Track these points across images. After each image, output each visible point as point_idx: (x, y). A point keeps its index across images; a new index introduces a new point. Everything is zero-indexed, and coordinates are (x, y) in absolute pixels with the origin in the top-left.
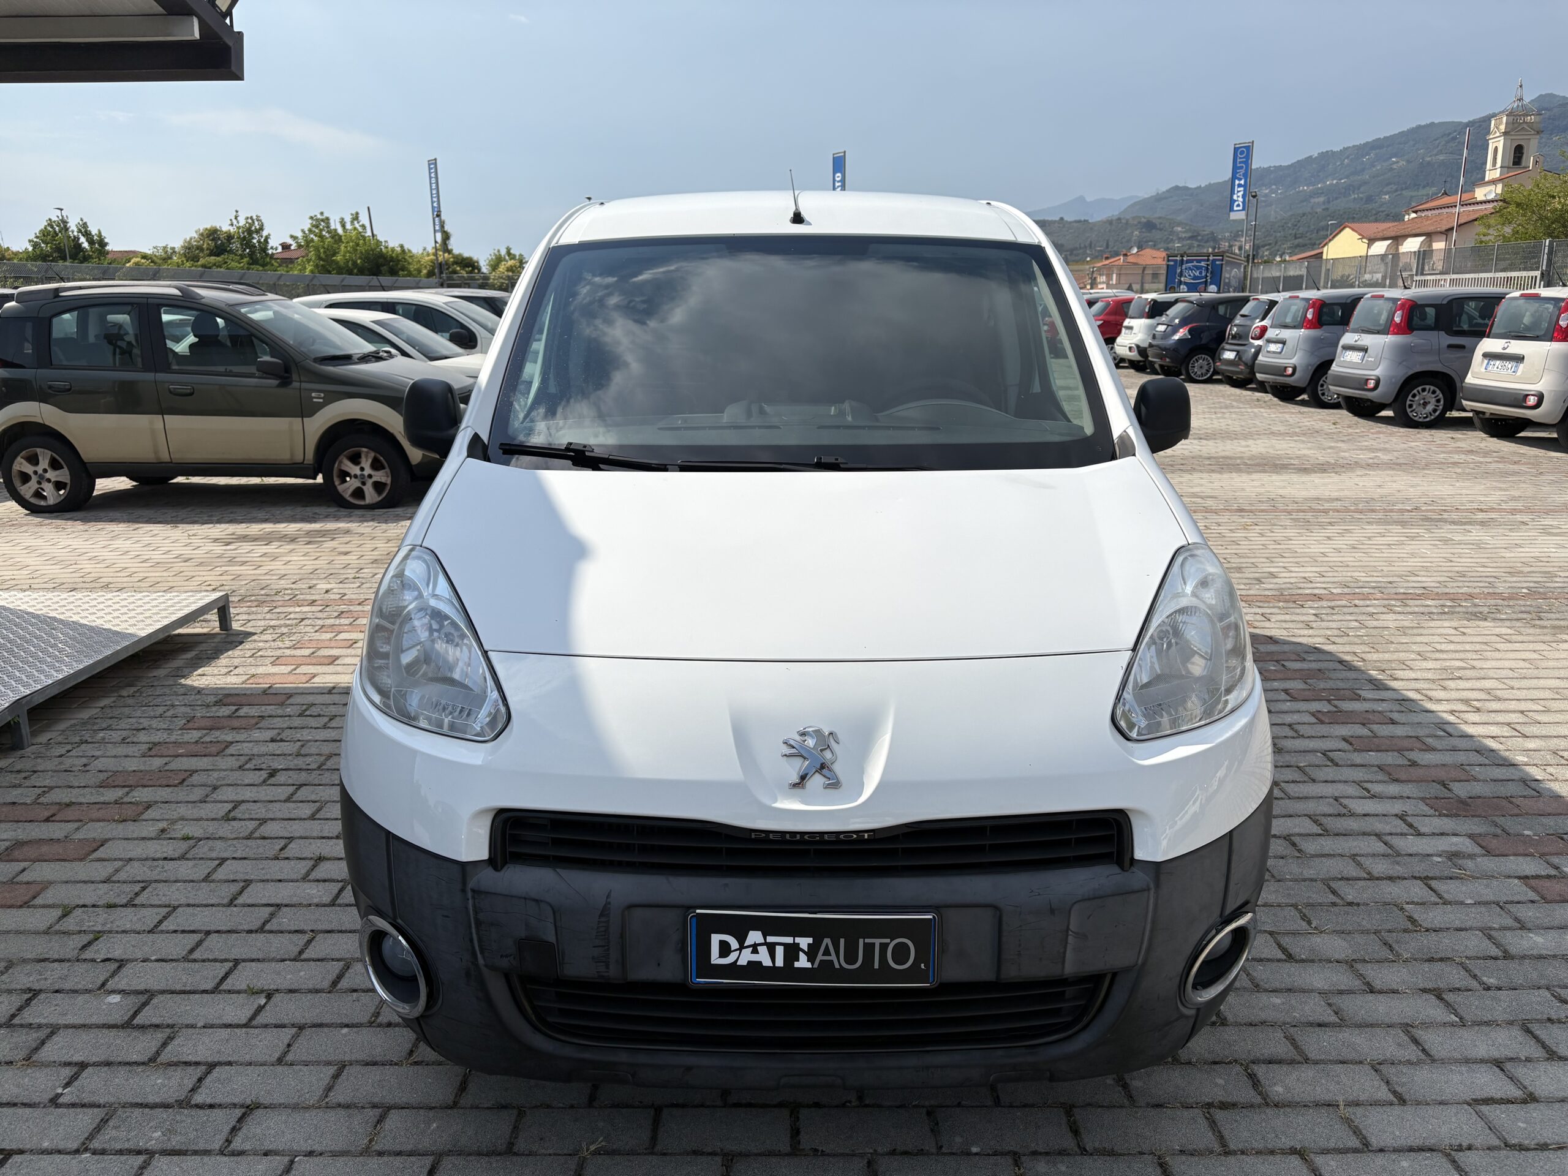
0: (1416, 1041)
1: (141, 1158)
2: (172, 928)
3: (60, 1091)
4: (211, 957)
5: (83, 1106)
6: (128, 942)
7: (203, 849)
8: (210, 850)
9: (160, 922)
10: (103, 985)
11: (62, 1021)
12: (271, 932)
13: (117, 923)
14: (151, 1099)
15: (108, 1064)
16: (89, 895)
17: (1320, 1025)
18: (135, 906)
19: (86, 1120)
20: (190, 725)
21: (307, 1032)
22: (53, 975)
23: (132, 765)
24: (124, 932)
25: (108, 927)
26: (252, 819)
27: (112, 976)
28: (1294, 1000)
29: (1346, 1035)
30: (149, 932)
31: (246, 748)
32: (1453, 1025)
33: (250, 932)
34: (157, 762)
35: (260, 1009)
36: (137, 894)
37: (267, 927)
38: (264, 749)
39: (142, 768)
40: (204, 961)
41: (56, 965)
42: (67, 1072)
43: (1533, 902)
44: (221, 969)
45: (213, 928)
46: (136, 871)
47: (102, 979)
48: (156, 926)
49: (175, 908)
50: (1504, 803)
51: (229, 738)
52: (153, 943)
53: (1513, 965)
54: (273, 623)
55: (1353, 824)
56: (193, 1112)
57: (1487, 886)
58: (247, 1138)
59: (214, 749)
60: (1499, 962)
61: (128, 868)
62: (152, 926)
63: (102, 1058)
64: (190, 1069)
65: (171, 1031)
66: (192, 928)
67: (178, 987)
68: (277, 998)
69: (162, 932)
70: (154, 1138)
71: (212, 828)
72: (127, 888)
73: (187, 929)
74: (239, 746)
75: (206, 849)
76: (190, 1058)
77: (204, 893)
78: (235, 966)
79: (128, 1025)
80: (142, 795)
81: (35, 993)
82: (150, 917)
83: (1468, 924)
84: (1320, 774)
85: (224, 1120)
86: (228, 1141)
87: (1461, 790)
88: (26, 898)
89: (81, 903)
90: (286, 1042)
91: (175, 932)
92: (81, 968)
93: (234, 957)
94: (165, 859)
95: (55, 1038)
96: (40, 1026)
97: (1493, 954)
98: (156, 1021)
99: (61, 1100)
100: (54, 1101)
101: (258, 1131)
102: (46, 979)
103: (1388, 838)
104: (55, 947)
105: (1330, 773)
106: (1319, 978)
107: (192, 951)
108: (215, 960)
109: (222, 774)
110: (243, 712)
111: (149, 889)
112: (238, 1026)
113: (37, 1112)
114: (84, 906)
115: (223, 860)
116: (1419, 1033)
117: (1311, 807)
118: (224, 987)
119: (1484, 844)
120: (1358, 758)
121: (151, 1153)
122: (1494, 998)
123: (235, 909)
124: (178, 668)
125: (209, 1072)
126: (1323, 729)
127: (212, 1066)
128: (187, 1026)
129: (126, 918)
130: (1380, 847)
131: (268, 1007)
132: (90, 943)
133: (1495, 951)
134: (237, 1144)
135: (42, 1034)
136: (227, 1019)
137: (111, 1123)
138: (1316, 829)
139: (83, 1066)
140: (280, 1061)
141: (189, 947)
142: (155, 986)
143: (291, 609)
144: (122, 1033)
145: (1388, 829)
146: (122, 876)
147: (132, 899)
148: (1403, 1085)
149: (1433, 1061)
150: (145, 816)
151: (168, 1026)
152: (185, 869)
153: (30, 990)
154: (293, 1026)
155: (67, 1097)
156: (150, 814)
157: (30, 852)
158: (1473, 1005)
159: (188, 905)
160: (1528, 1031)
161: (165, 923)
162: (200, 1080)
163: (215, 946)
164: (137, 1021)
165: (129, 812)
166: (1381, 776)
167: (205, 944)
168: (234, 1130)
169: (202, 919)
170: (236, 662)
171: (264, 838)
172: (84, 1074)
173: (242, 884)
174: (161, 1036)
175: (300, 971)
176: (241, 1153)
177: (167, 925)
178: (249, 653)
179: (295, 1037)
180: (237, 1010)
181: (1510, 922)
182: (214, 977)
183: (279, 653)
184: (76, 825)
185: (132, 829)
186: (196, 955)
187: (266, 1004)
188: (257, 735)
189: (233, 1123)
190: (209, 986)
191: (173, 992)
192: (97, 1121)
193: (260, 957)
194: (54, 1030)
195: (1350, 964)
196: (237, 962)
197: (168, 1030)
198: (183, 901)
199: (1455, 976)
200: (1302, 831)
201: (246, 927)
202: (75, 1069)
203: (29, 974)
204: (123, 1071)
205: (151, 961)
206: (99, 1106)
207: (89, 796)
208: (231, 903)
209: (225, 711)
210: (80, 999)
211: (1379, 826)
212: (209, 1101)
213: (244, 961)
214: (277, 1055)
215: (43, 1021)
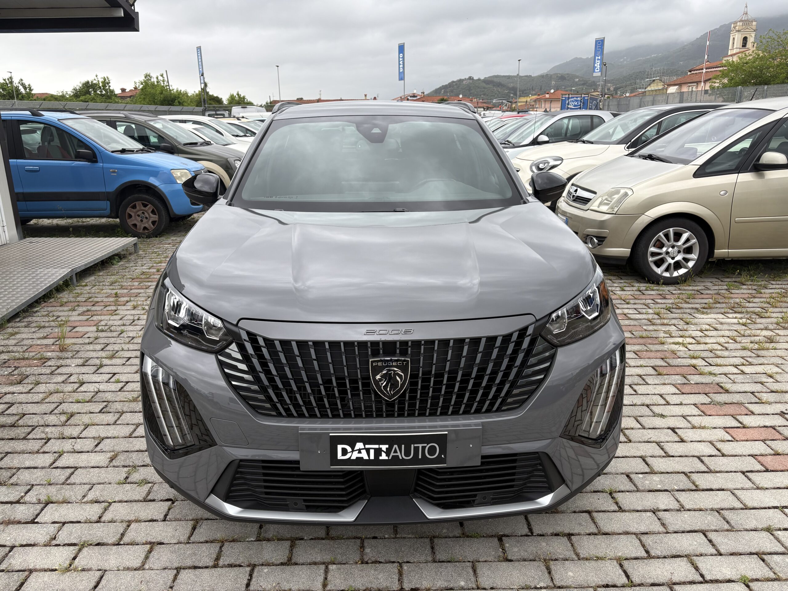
3: (125, 362)
11: (119, 349)
13: (128, 329)
20: (134, 281)
22: (112, 340)
34: (126, 291)
39: (121, 292)
42: (126, 359)
46: (130, 317)
47: (128, 341)
54: (155, 250)
61: (126, 317)
72: (128, 321)
80: (123, 299)
81: (108, 344)
89: (114, 324)
92: (120, 338)
100: (124, 365)
110: (152, 277)
113: (120, 366)
124: (122, 265)
129: (131, 328)
132: (121, 334)
135: (114, 352)
139: (130, 358)
143: (161, 246)
147: (131, 324)
150: (127, 304)
153: (105, 343)
157: (91, 313)
165: (121, 303)
178: (148, 260)
184: (104, 307)
185: (123, 308)
194: (117, 351)
203: (104, 340)
207: (105, 300)
215: (113, 349)
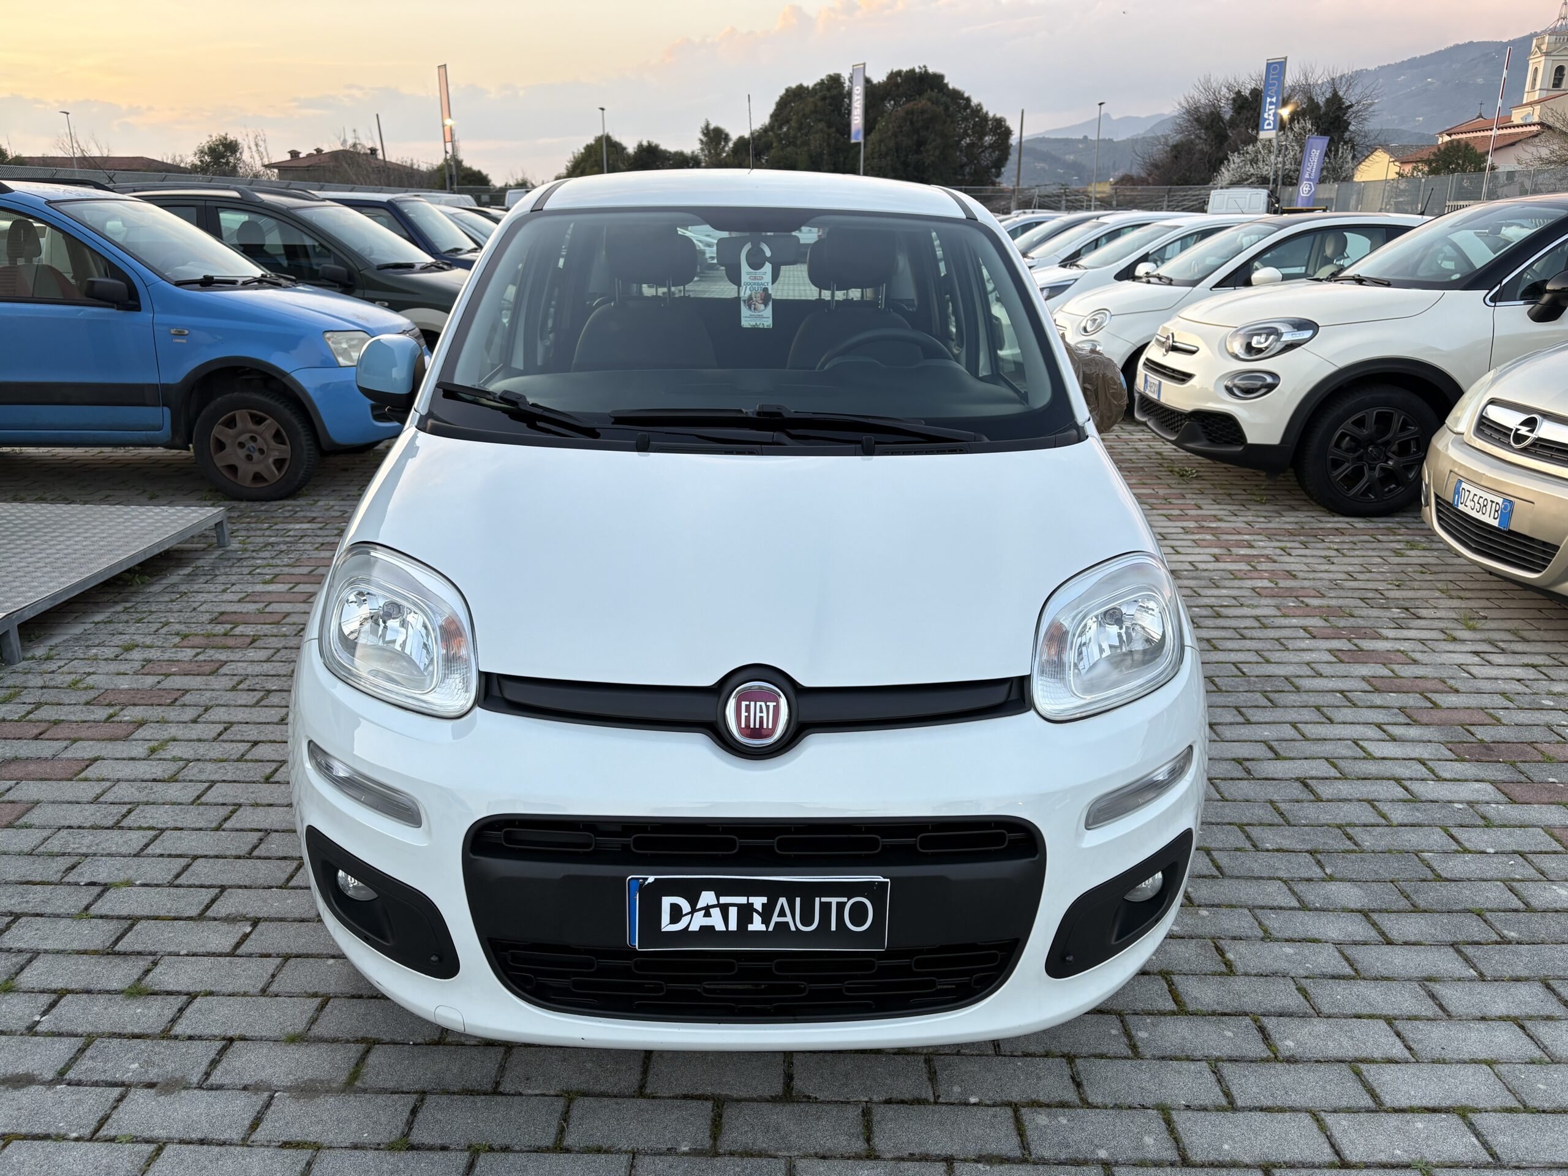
0: (1433, 996)
1: (116, 1092)
2: (158, 851)
3: (37, 1018)
4: (197, 883)
5: (60, 1035)
6: (113, 865)
7: (192, 771)
8: (200, 772)
9: (147, 845)
10: (87, 908)
11: (42, 946)
12: (259, 858)
13: (103, 845)
14: (129, 1029)
15: (89, 992)
16: (74, 815)
17: (1333, 977)
18: (121, 828)
19: (64, 1049)
20: (185, 643)
21: (292, 962)
22: (35, 898)
23: (124, 683)
24: (110, 855)
25: (93, 849)
26: (244, 741)
27: (95, 901)
28: (1307, 949)
29: (1361, 988)
30: (135, 856)
31: (241, 668)
32: (1471, 980)
33: (239, 857)
34: (150, 681)
35: (246, 936)
36: (124, 816)
37: (255, 853)
38: (257, 669)
39: (135, 686)
40: (190, 886)
41: (38, 887)
42: (46, 999)
43: (1555, 853)
44: (206, 895)
45: (200, 852)
46: (124, 792)
47: (85, 903)
48: (142, 850)
49: (162, 830)
50: (1529, 748)
51: (222, 656)
52: (139, 866)
53: (1536, 917)
54: (272, 540)
55: (1371, 768)
56: (172, 1043)
57: (1510, 835)
58: (226, 1072)
59: (207, 668)
60: (1521, 915)
61: (116, 789)
62: (138, 849)
63: (82, 985)
64: (171, 999)
65: (155, 959)
66: (179, 852)
67: (162, 913)
68: (261, 926)
69: (148, 856)
70: (131, 1069)
71: (202, 749)
72: (114, 809)
73: (173, 853)
74: (233, 666)
75: (196, 770)
76: (170, 988)
77: (192, 817)
78: (222, 892)
79: (110, 952)
80: (131, 714)
81: (17, 916)
82: (137, 839)
83: (1489, 875)
84: (1337, 715)
85: (205, 1052)
86: (207, 1075)
87: (1482, 733)
88: (10, 819)
89: (67, 823)
90: (270, 972)
91: (161, 855)
92: (62, 891)
93: (220, 883)
94: (154, 780)
95: (35, 963)
96: (20, 951)
97: (1514, 906)
98: (138, 947)
99: (39, 1028)
100: (31, 1030)
101: (238, 1064)
102: (27, 902)
103: (1407, 783)
104: (38, 870)
105: (1348, 714)
106: (1334, 928)
107: (178, 876)
108: (202, 886)
109: (214, 694)
110: (238, 630)
111: (137, 811)
112: (220, 955)
113: (14, 1040)
114: (70, 827)
115: (213, 783)
116: (1436, 988)
117: (1328, 749)
118: (209, 913)
119: (1507, 791)
120: (1377, 699)
121: (126, 1086)
122: (1515, 953)
123: (223, 833)
124: (174, 585)
125: (189, 1003)
126: (1341, 669)
127: (192, 996)
128: (170, 954)
129: (115, 841)
130: (1400, 792)
131: (252, 936)
132: (73, 867)
133: (1516, 903)
134: (216, 1078)
135: (22, 959)
136: (212, 947)
137: (88, 1053)
138: (1333, 773)
139: (62, 993)
140: (263, 992)
141: (174, 872)
142: (140, 912)
143: (291, 526)
144: (103, 960)
145: (1407, 773)
146: (109, 797)
147: (119, 822)
148: (1421, 1041)
149: (1450, 1016)
150: (136, 735)
151: (151, 954)
152: (174, 791)
153: (11, 914)
154: (278, 956)
155: (46, 1023)
156: (141, 733)
157: (16, 770)
158: (1494, 960)
159: (176, 829)
160: (1548, 987)
161: (152, 846)
162: (181, 1010)
163: (202, 871)
164: (119, 947)
165: (120, 731)
166: (1402, 719)
167: (191, 869)
168: (214, 1063)
169: (189, 843)
170: (234, 579)
171: (257, 761)
172: (63, 1002)
173: (231, 808)
174: (143, 963)
175: (287, 898)
176: (220, 1087)
177: (155, 849)
178: (246, 571)
179: (280, 968)
180: (221, 938)
181: (1531, 872)
182: (200, 903)
183: (277, 570)
184: (65, 744)
185: (121, 749)
186: (181, 880)
187: (251, 932)
188: (251, 654)
189: (212, 1055)
190: (194, 912)
191: (156, 918)
192: (74, 1051)
193: (247, 883)
194: (36, 954)
195: (1365, 913)
196: (223, 888)
197: (151, 958)
198: (171, 824)
199: (1475, 929)
200: (1319, 774)
201: (234, 853)
202: (54, 996)
203: (11, 897)
204: (102, 999)
205: (136, 886)
206: (76, 1036)
207: (79, 714)
208: (218, 828)
209: (220, 629)
210: (63, 923)
211: (1400, 771)
212: (189, 1032)
213: (231, 887)
214: (261, 986)
215: (24, 946)
